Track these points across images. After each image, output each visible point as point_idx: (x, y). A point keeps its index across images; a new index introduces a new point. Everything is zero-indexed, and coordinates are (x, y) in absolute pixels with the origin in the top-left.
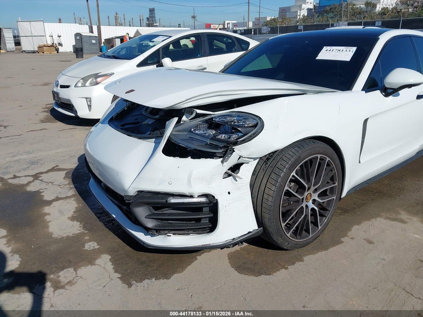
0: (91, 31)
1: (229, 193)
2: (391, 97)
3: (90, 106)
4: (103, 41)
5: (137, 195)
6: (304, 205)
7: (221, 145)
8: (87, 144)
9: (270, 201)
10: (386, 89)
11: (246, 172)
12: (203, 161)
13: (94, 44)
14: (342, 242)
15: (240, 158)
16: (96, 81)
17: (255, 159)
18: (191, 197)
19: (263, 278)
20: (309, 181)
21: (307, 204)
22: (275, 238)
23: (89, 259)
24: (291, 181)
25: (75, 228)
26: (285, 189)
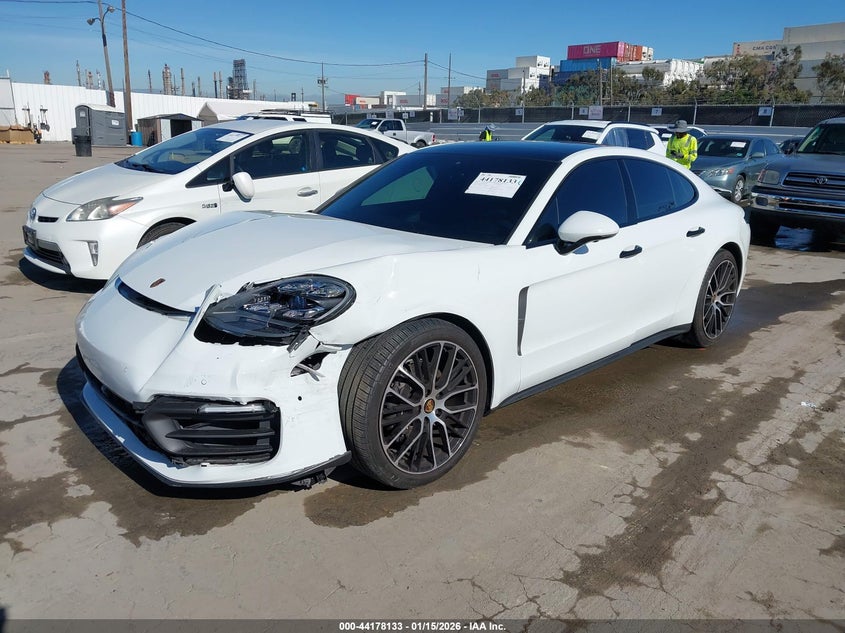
0: (111, 102)
1: (300, 398)
2: (571, 255)
3: (95, 257)
4: (135, 122)
5: (154, 401)
6: (421, 417)
7: (292, 326)
8: (82, 325)
9: (362, 409)
10: (563, 242)
11: (333, 367)
12: (258, 349)
13: (115, 128)
14: (487, 477)
15: (319, 344)
16: (109, 212)
17: (345, 347)
18: (237, 404)
19: (351, 530)
20: (427, 380)
21: (428, 415)
22: (372, 467)
23: (75, 509)
24: (396, 379)
25: (56, 465)
26: (386, 392)
